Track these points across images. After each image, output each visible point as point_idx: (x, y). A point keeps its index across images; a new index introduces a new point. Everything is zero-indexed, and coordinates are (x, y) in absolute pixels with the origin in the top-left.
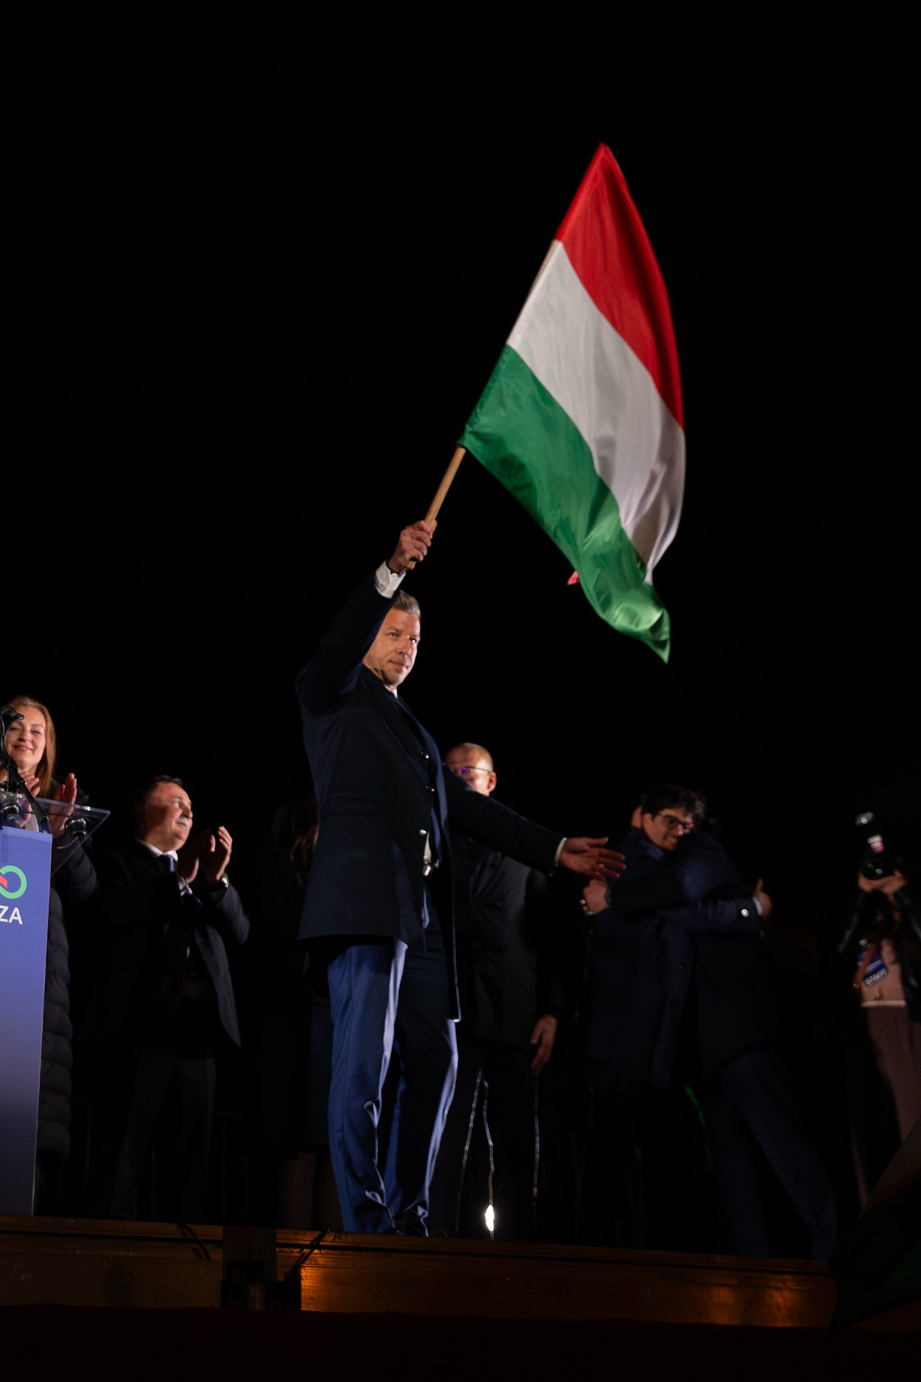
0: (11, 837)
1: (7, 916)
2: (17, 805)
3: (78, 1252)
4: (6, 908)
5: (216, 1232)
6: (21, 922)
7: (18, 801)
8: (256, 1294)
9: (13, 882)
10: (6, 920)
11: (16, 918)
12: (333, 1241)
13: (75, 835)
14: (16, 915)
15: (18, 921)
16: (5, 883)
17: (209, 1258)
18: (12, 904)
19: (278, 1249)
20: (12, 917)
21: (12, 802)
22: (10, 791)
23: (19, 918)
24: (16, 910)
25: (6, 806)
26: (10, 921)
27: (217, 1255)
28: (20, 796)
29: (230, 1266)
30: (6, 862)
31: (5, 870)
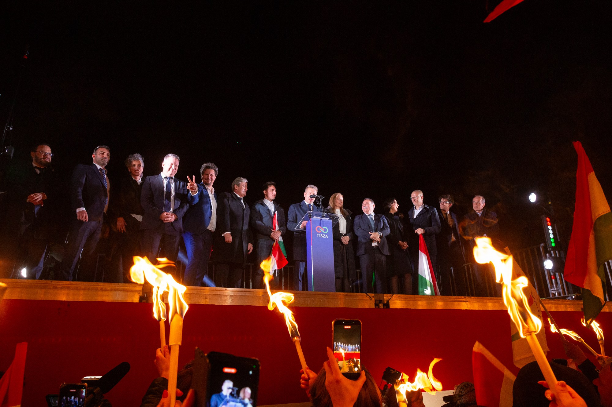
0: (325, 220)
1: (325, 236)
2: (325, 215)
4: (325, 235)
5: (373, 295)
8: (381, 306)
9: (325, 230)
13: (337, 220)
14: (327, 236)
16: (324, 230)
18: (326, 234)
19: (384, 297)
20: (326, 237)
23: (327, 237)
25: (323, 215)
27: (373, 299)
28: (325, 213)
29: (376, 301)
30: (324, 226)
31: (323, 228)
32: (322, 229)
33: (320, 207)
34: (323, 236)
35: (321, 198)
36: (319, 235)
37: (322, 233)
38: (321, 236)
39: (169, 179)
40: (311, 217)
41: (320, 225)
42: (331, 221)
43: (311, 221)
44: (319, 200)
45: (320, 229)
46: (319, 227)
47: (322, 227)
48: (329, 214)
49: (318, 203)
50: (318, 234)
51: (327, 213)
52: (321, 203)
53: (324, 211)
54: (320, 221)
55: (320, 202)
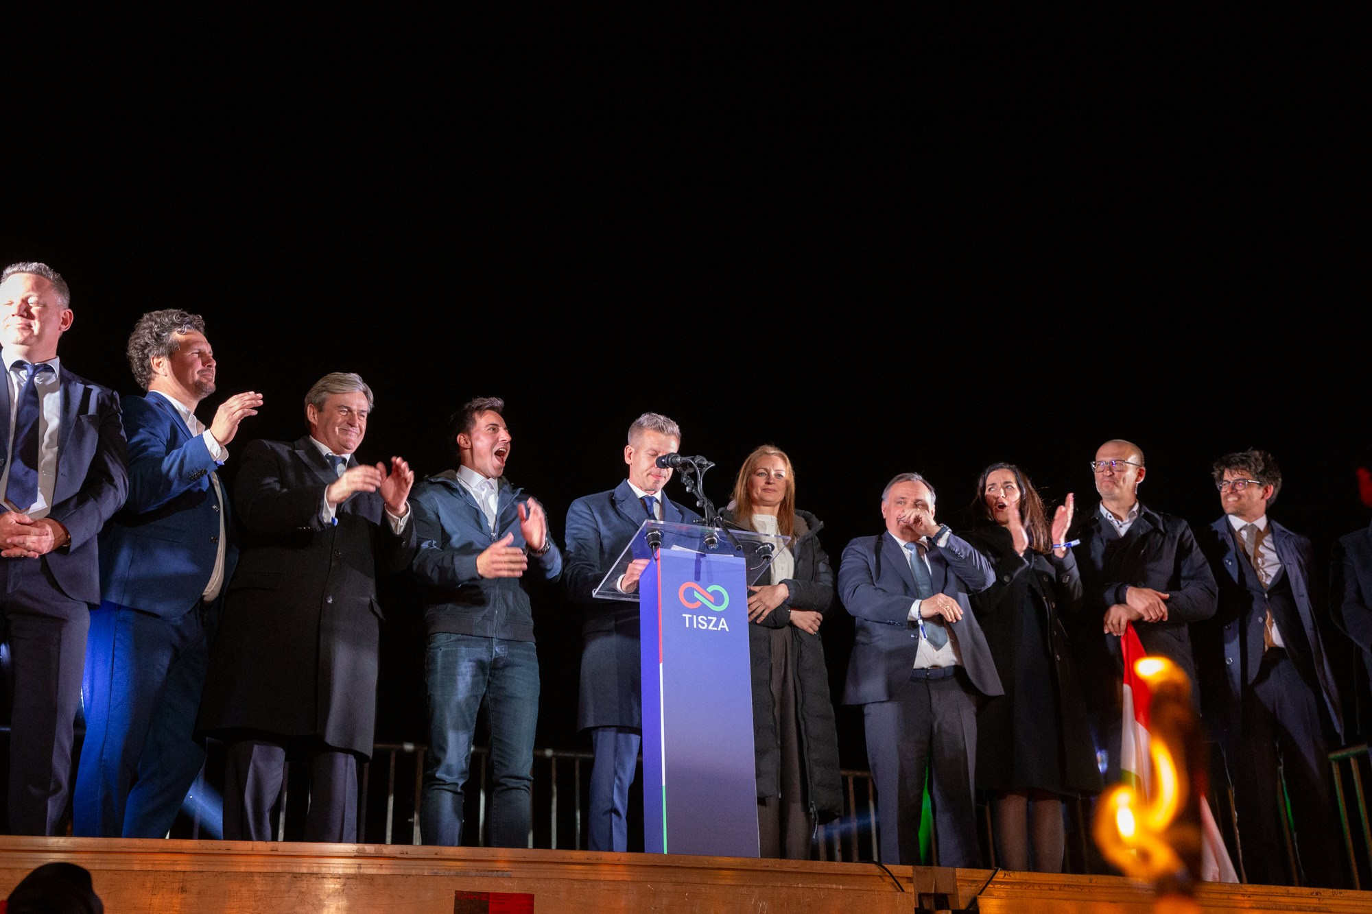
0: (715, 562)
1: (716, 625)
2: (716, 536)
3: (800, 885)
4: (715, 619)
5: (908, 870)
6: (727, 630)
7: (716, 534)
9: (718, 598)
10: (716, 629)
11: (723, 627)
12: (1003, 878)
13: (764, 558)
14: (723, 625)
15: (725, 629)
16: (712, 599)
17: (903, 891)
18: (719, 615)
19: (958, 884)
20: (721, 626)
21: (712, 535)
22: (709, 526)
23: (726, 626)
24: (723, 620)
25: (708, 537)
26: (719, 629)
27: (910, 889)
28: (718, 529)
29: (921, 896)
30: (711, 582)
31: (711, 589)
32: (704, 593)
33: (698, 504)
34: (709, 622)
35: (700, 466)
36: (691, 620)
37: (704, 610)
38: (698, 622)
39: (31, 372)
40: (656, 545)
41: (697, 577)
42: (742, 561)
43: (659, 562)
44: (693, 476)
45: (696, 595)
46: (693, 585)
47: (705, 589)
48: (730, 531)
49: (688, 489)
50: (687, 616)
51: (726, 527)
52: (700, 486)
53: (712, 520)
54: (698, 562)
55: (696, 484)
